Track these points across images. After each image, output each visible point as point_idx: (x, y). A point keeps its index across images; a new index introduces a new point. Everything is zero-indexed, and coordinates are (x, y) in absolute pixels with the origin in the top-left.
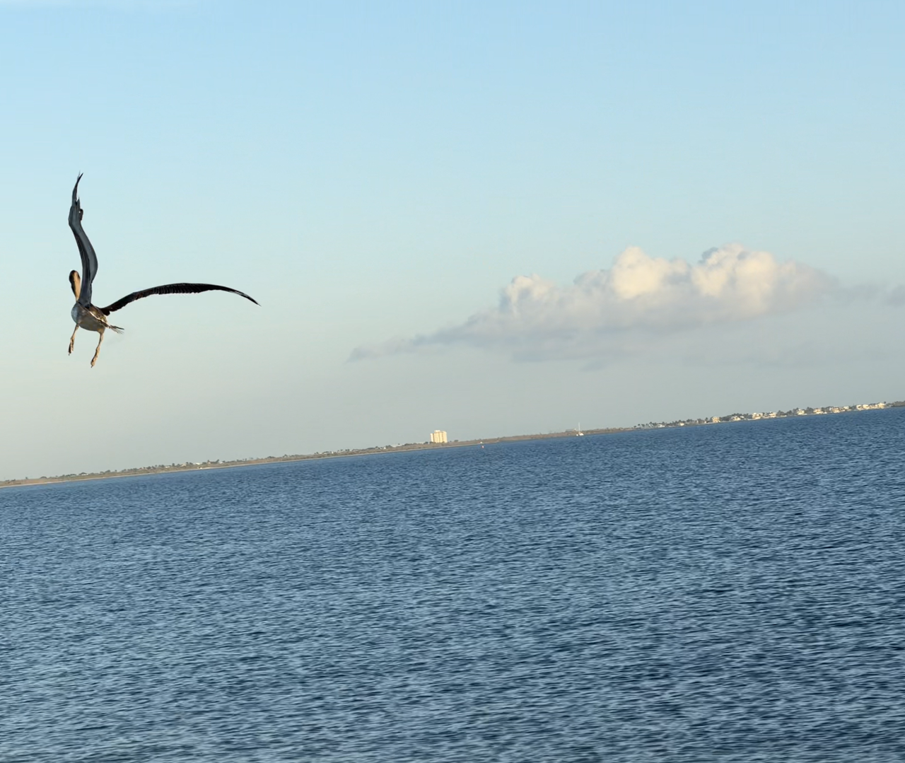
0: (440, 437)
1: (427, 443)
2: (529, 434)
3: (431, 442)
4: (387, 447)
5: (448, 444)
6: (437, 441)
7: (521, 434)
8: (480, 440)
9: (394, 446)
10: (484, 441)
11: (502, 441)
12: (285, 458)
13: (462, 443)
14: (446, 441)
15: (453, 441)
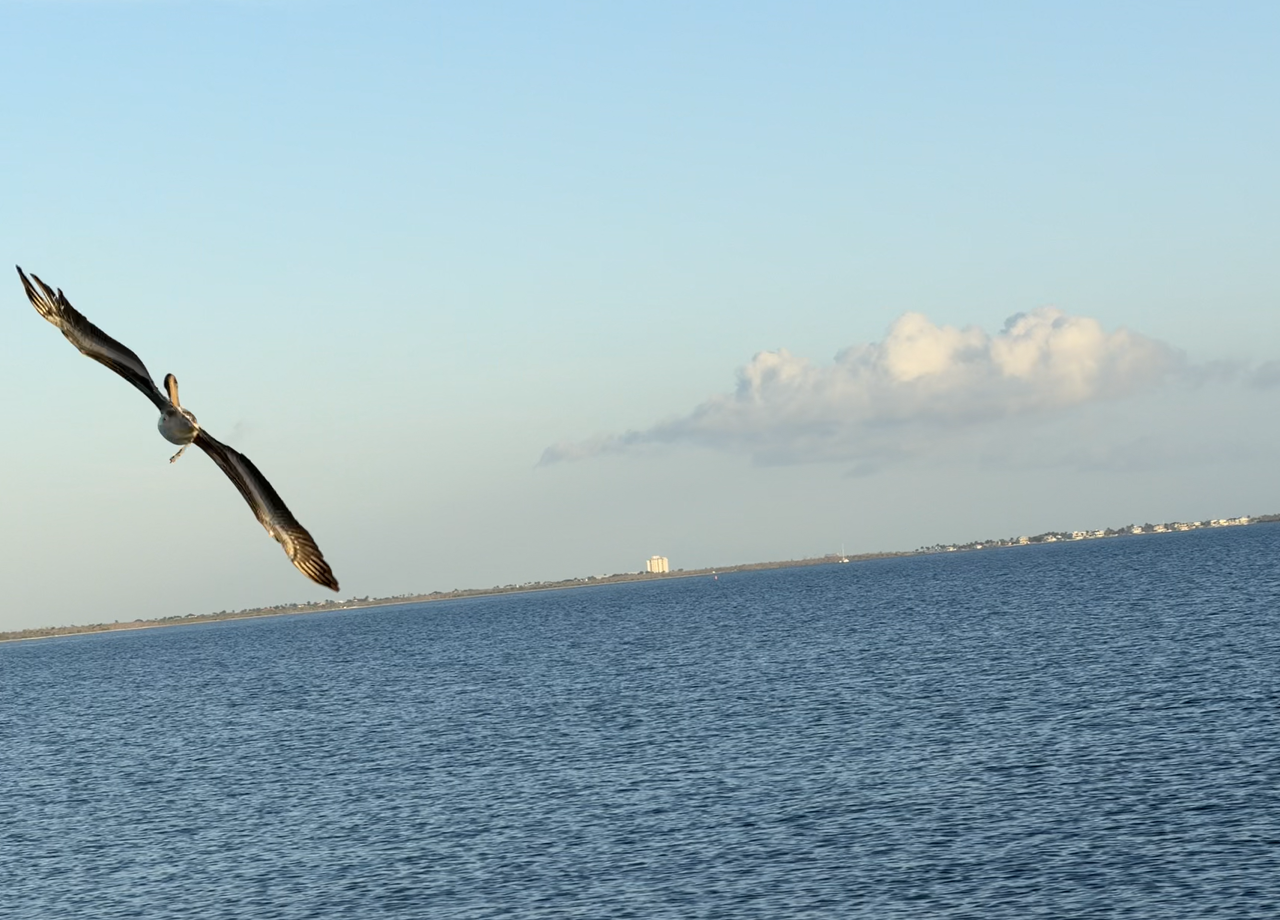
0: (659, 566)
1: (642, 573)
2: (778, 561)
3: (647, 572)
4: (589, 578)
5: (669, 574)
6: (655, 570)
7: (766, 561)
8: (712, 569)
9: (599, 577)
10: (717, 570)
11: (741, 569)
12: (456, 594)
13: (689, 572)
14: (667, 571)
15: (676, 570)
